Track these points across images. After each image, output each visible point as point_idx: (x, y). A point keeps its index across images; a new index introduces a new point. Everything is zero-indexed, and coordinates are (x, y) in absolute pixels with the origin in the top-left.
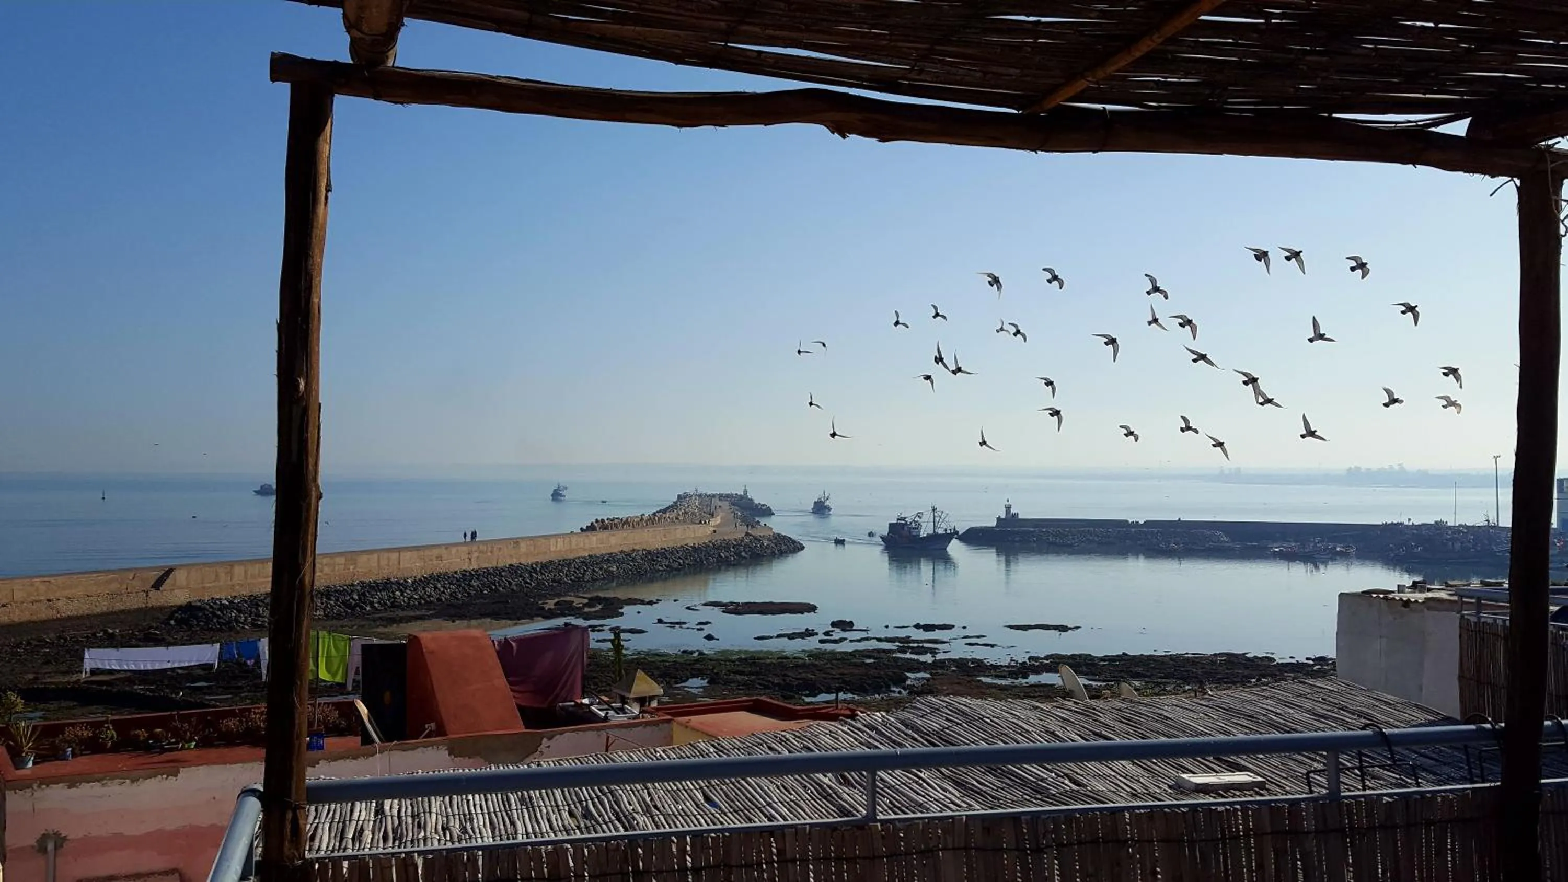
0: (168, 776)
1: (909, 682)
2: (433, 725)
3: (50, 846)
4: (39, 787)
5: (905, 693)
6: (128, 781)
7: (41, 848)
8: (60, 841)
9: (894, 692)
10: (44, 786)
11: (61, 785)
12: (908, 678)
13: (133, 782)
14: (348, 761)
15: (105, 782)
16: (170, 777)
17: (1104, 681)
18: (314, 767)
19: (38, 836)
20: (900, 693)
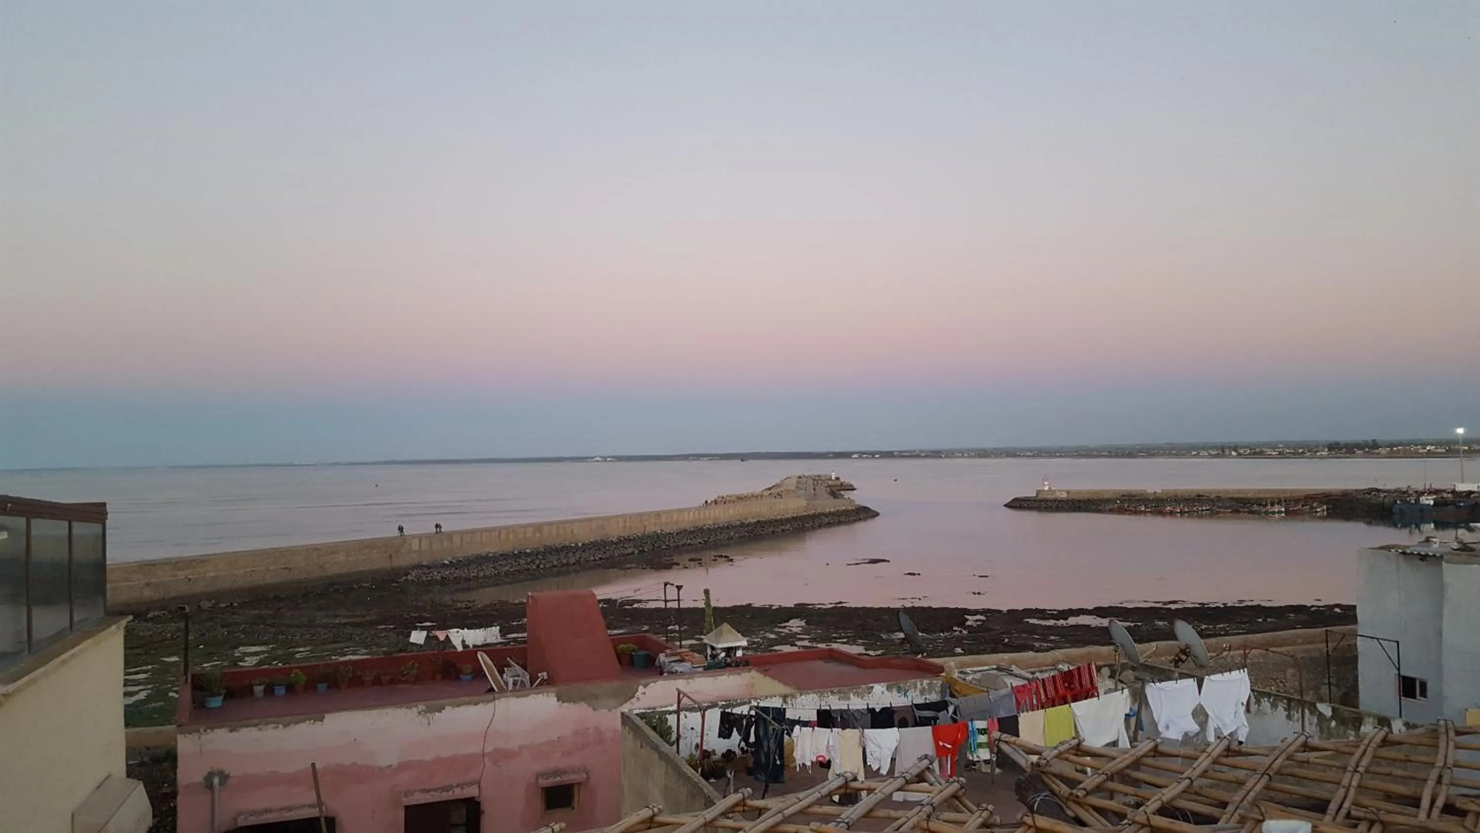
0: (315, 721)
1: (968, 623)
2: (545, 674)
3: (216, 781)
4: (205, 731)
5: (965, 632)
6: (281, 726)
7: (209, 786)
8: (224, 777)
9: (956, 631)
10: (209, 731)
11: (223, 730)
12: (967, 620)
13: (285, 726)
14: (470, 706)
15: (260, 726)
16: (317, 722)
17: (1132, 622)
18: (441, 712)
19: (206, 774)
20: (961, 632)
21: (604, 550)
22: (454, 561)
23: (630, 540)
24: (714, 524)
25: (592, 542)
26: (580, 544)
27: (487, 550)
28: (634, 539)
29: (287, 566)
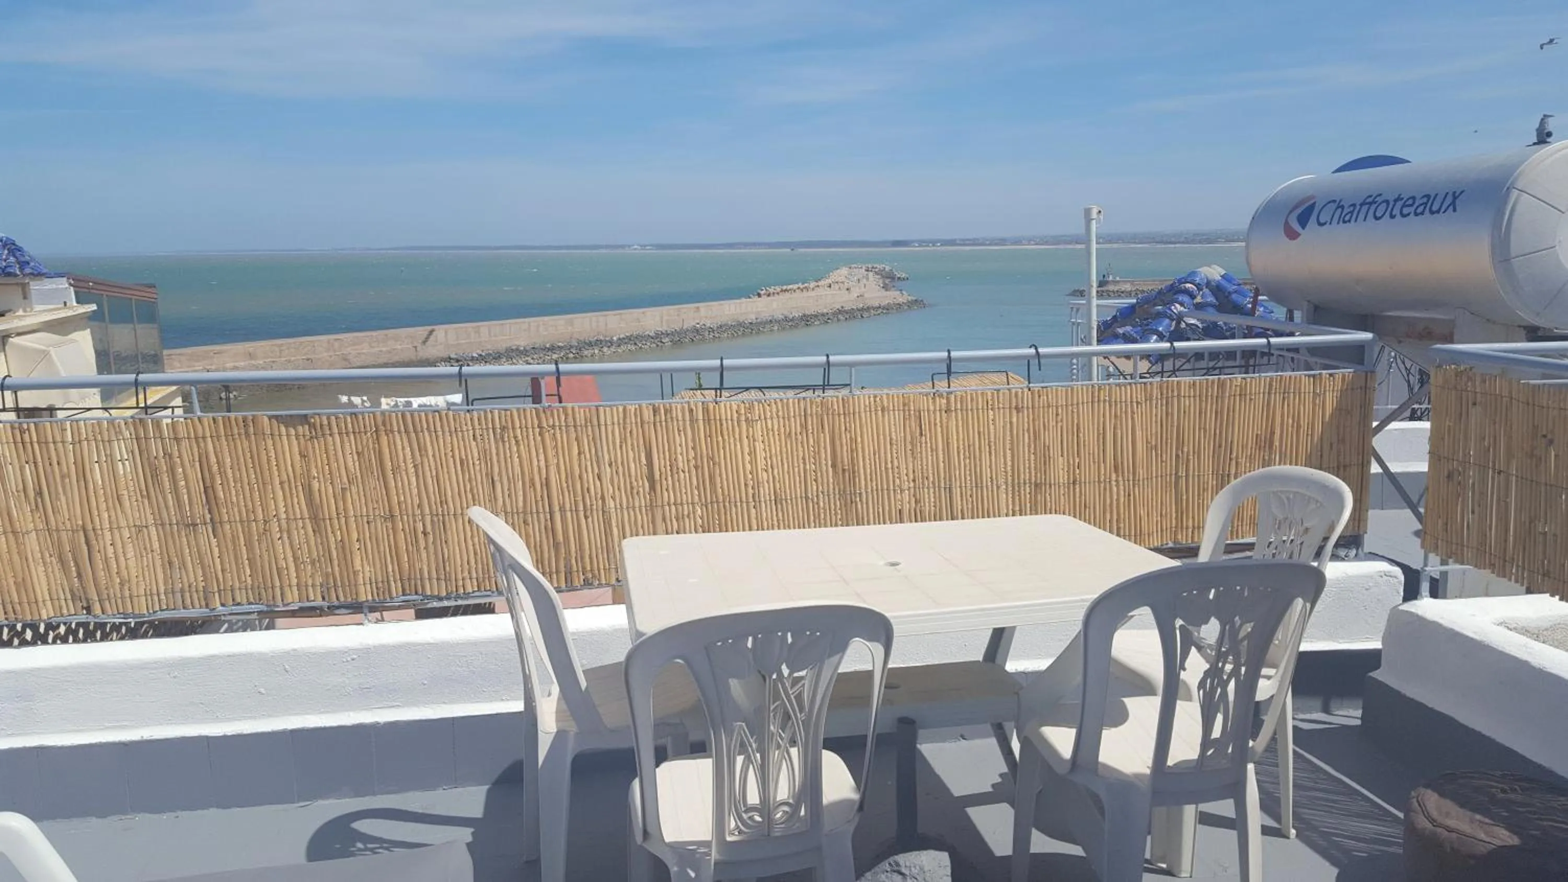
21: (640, 345)
22: (483, 354)
23: (668, 335)
24: (757, 319)
25: (627, 337)
26: (615, 338)
27: (517, 343)
28: (672, 333)
29: (309, 357)
